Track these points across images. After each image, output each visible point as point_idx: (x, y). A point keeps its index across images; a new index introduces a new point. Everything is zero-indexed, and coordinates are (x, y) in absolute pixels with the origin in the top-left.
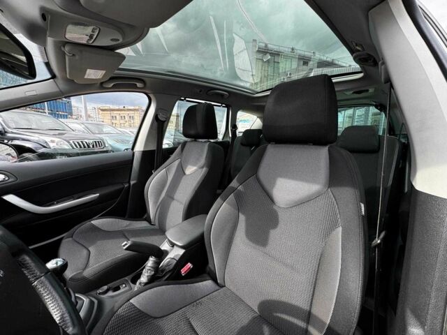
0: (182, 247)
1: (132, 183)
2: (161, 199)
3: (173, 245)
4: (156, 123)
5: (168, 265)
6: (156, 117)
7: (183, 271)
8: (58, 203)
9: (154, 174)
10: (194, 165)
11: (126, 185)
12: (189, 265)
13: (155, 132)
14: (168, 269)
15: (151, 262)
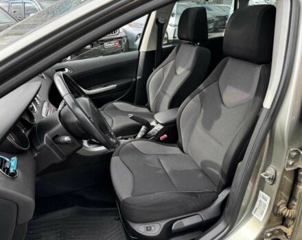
0: (162, 124)
1: (138, 78)
2: (158, 92)
3: (157, 123)
4: (156, 26)
5: (153, 133)
6: (157, 21)
7: (161, 138)
8: (94, 88)
9: (154, 71)
10: (183, 67)
11: (134, 80)
12: (165, 136)
13: (156, 35)
14: (152, 134)
15: (143, 128)
